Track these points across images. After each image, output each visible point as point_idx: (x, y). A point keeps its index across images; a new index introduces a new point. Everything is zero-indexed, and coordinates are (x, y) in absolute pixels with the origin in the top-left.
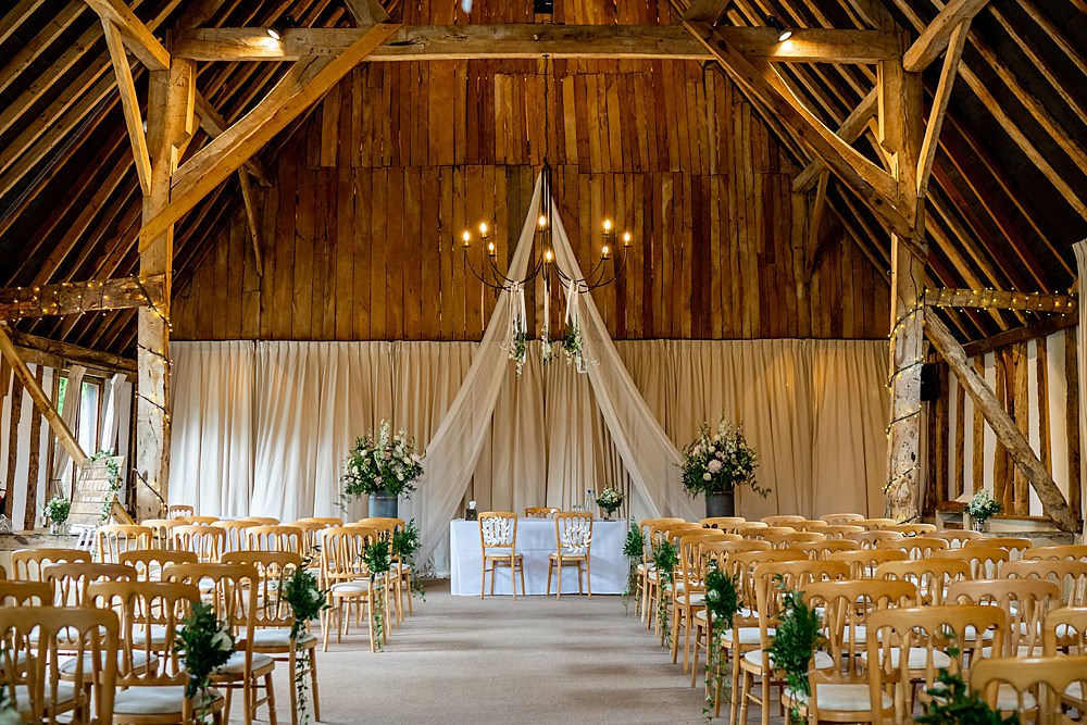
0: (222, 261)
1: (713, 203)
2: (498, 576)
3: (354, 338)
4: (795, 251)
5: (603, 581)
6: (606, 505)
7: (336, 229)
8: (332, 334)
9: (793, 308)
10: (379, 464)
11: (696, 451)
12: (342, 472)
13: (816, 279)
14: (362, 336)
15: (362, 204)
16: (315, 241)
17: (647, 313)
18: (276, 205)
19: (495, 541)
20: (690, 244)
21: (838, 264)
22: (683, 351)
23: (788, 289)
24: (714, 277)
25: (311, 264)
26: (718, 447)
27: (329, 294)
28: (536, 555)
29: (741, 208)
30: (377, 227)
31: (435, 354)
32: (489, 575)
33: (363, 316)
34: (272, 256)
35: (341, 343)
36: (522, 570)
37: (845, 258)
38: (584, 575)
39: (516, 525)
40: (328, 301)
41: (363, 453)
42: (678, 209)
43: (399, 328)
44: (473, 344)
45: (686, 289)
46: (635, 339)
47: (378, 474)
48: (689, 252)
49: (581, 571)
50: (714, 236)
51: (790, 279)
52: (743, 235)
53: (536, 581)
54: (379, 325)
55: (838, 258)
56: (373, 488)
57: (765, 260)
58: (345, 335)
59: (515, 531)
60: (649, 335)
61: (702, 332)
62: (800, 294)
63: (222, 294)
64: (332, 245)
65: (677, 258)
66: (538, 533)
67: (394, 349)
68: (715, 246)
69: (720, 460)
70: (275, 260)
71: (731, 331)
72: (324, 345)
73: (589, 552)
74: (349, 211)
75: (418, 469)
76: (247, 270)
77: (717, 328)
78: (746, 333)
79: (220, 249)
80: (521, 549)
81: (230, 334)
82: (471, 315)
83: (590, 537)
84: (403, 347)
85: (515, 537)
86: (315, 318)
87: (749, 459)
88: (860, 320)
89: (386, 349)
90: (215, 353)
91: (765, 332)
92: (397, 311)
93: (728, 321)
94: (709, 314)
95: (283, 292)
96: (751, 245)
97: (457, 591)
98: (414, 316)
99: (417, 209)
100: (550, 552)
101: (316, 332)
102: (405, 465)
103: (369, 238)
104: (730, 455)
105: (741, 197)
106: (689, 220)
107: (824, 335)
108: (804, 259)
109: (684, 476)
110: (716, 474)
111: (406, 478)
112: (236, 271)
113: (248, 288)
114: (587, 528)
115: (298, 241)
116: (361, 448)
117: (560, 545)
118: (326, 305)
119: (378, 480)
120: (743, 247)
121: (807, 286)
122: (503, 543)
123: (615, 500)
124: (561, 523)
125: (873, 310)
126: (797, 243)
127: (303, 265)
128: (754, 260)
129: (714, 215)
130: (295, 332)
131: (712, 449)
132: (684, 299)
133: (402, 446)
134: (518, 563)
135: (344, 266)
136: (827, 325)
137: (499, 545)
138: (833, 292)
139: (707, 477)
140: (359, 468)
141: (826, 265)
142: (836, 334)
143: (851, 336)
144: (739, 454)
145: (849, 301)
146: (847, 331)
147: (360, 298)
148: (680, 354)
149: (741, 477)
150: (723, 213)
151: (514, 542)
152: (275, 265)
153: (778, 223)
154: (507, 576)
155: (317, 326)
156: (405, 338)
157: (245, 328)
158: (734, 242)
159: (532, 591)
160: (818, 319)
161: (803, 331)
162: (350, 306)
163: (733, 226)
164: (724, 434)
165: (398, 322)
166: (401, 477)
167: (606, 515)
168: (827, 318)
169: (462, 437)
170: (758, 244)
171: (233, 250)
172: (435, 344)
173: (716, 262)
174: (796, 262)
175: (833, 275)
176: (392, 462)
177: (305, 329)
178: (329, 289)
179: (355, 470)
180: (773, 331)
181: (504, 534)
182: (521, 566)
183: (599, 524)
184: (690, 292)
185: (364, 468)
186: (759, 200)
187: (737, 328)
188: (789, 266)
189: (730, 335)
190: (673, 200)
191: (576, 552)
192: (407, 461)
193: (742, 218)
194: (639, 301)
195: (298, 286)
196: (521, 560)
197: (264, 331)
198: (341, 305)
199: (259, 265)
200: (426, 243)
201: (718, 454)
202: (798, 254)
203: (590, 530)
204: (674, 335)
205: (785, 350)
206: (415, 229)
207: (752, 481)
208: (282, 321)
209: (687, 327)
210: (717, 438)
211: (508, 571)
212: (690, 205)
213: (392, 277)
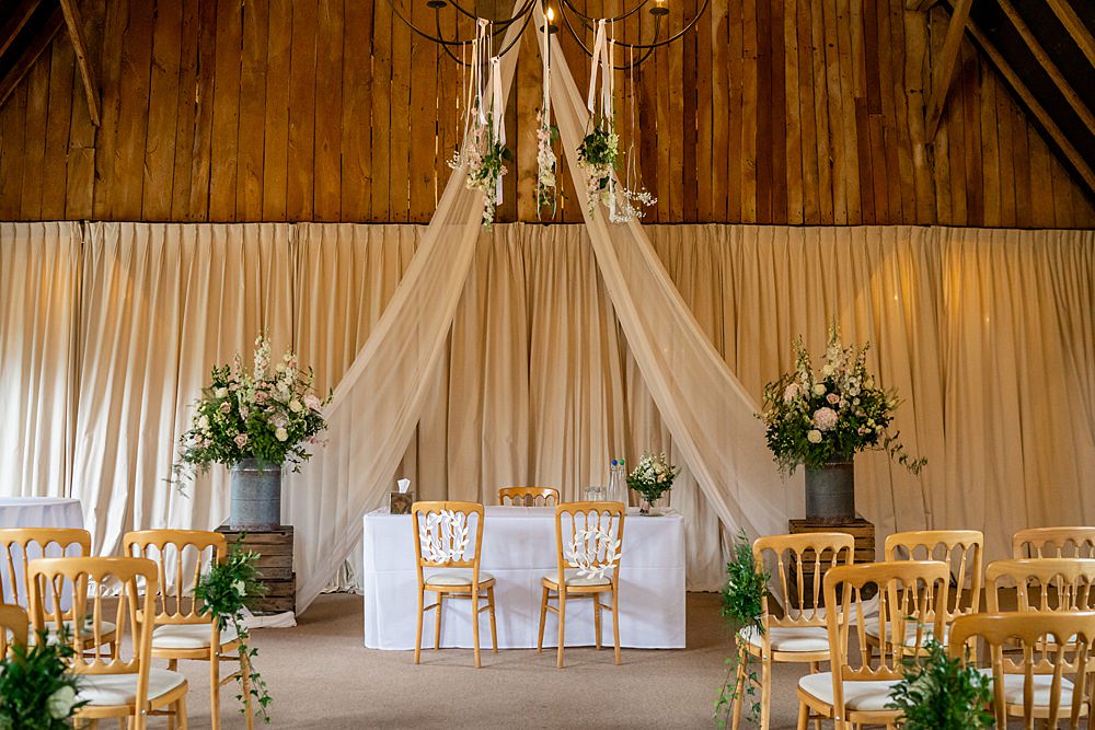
0: (38, 102)
1: (789, 22)
2: (449, 615)
3: (238, 218)
4: (909, 95)
5: (640, 625)
6: (645, 488)
7: (214, 55)
8: (203, 212)
9: (909, 180)
10: (243, 412)
11: (790, 393)
12: (183, 425)
13: (942, 138)
14: (249, 215)
15: (253, 17)
16: (182, 72)
17: (689, 184)
18: (123, 19)
19: (445, 557)
20: (754, 81)
21: (976, 117)
22: (746, 242)
23: (901, 152)
24: (790, 133)
25: (174, 107)
26: (831, 386)
27: (199, 155)
28: (520, 578)
29: (830, 32)
30: (276, 52)
31: (362, 243)
32: (432, 615)
33: (251, 185)
34: (116, 97)
35: (216, 225)
36: (492, 606)
37: (986, 108)
38: (607, 616)
39: (481, 525)
40: (199, 163)
41: (221, 393)
42: (736, 31)
43: (307, 204)
44: (420, 227)
45: (748, 149)
46: (671, 223)
47: (242, 428)
48: (752, 93)
49: (599, 607)
50: (791, 71)
51: (903, 137)
52: (833, 70)
53: (517, 624)
54: (277, 199)
55: (976, 108)
56: (231, 454)
57: (867, 107)
58: (224, 215)
59: (479, 538)
60: (693, 217)
61: (773, 213)
62: (919, 159)
63: (37, 153)
64: (207, 79)
65: (734, 103)
66: (522, 538)
67: (297, 234)
68: (792, 85)
69: (836, 407)
70: (120, 102)
71: (817, 213)
72: (189, 228)
73: (616, 575)
74: (234, 27)
75: (313, 422)
76: (76, 115)
77: (796, 208)
78: (840, 216)
79: (36, 84)
80: (491, 567)
81: (48, 213)
82: (419, 184)
83: (618, 550)
84: (311, 232)
85: (479, 548)
86: (179, 187)
87: (883, 407)
88: (1009, 201)
89: (284, 234)
90: (21, 241)
91: (868, 215)
92: (304, 179)
93: (811, 196)
94: (784, 187)
95: (130, 150)
96: (845, 86)
97: (374, 640)
98: (330, 186)
99: (337, 25)
100: (543, 573)
101: (179, 211)
102: (293, 415)
103: (263, 67)
104: (851, 400)
105: (830, 15)
106: (753, 47)
107: (956, 222)
108: (924, 109)
109: (770, 434)
110: (829, 432)
111: (292, 437)
112: (59, 118)
113: (77, 144)
114: (613, 532)
115: (155, 72)
116: (219, 385)
117: (563, 564)
118: (195, 169)
119: (241, 440)
120: (834, 88)
121: (930, 148)
122: (456, 560)
123: (662, 478)
124: (566, 520)
125: (1028, 185)
126: (914, 84)
127: (161, 109)
128: (850, 108)
129: (790, 41)
130: (146, 209)
131: (820, 390)
132: (744, 163)
133: (289, 381)
134: (486, 593)
135: (224, 111)
136: (961, 206)
137: (450, 564)
138: (969, 157)
139: (815, 437)
140: (211, 418)
141: (957, 116)
142: (975, 219)
143: (996, 223)
144: (866, 399)
145: (993, 171)
146: (991, 216)
147: (249, 160)
148: (740, 247)
149: (872, 437)
150: (803, 36)
151: (478, 557)
152: (119, 108)
153: (886, 54)
154: (464, 616)
155: (180, 202)
156: (315, 219)
157: (71, 204)
158: (820, 80)
159: (510, 643)
160: (947, 198)
161: (926, 215)
162: (232, 171)
163: (818, 58)
164: (837, 364)
165: (306, 196)
166: (282, 435)
167: (644, 503)
168: (960, 197)
169: (402, 364)
170: (857, 86)
171: (55, 86)
172: (361, 229)
173: (794, 110)
174: (912, 112)
175: (969, 134)
176: (270, 410)
177: (163, 205)
178: (201, 143)
179: (204, 423)
180: (880, 214)
181: (458, 544)
182: (491, 598)
183: (633, 521)
184: (754, 154)
185: (218, 419)
186: (856, 20)
187: (826, 211)
188: (902, 118)
189: (814, 220)
190: (727, 17)
191: (594, 577)
192: (295, 406)
193: (831, 45)
194: (677, 166)
195: (153, 142)
196: (490, 589)
197: (100, 208)
198: (218, 169)
199: (92, 108)
200: (350, 75)
201: (831, 398)
202: (915, 101)
203: (620, 536)
204: (730, 217)
205: (900, 243)
206: (334, 55)
207: (891, 445)
208: (127, 193)
209: (750, 206)
210: (828, 370)
211: (466, 607)
212: (753, 26)
213: (298, 128)
